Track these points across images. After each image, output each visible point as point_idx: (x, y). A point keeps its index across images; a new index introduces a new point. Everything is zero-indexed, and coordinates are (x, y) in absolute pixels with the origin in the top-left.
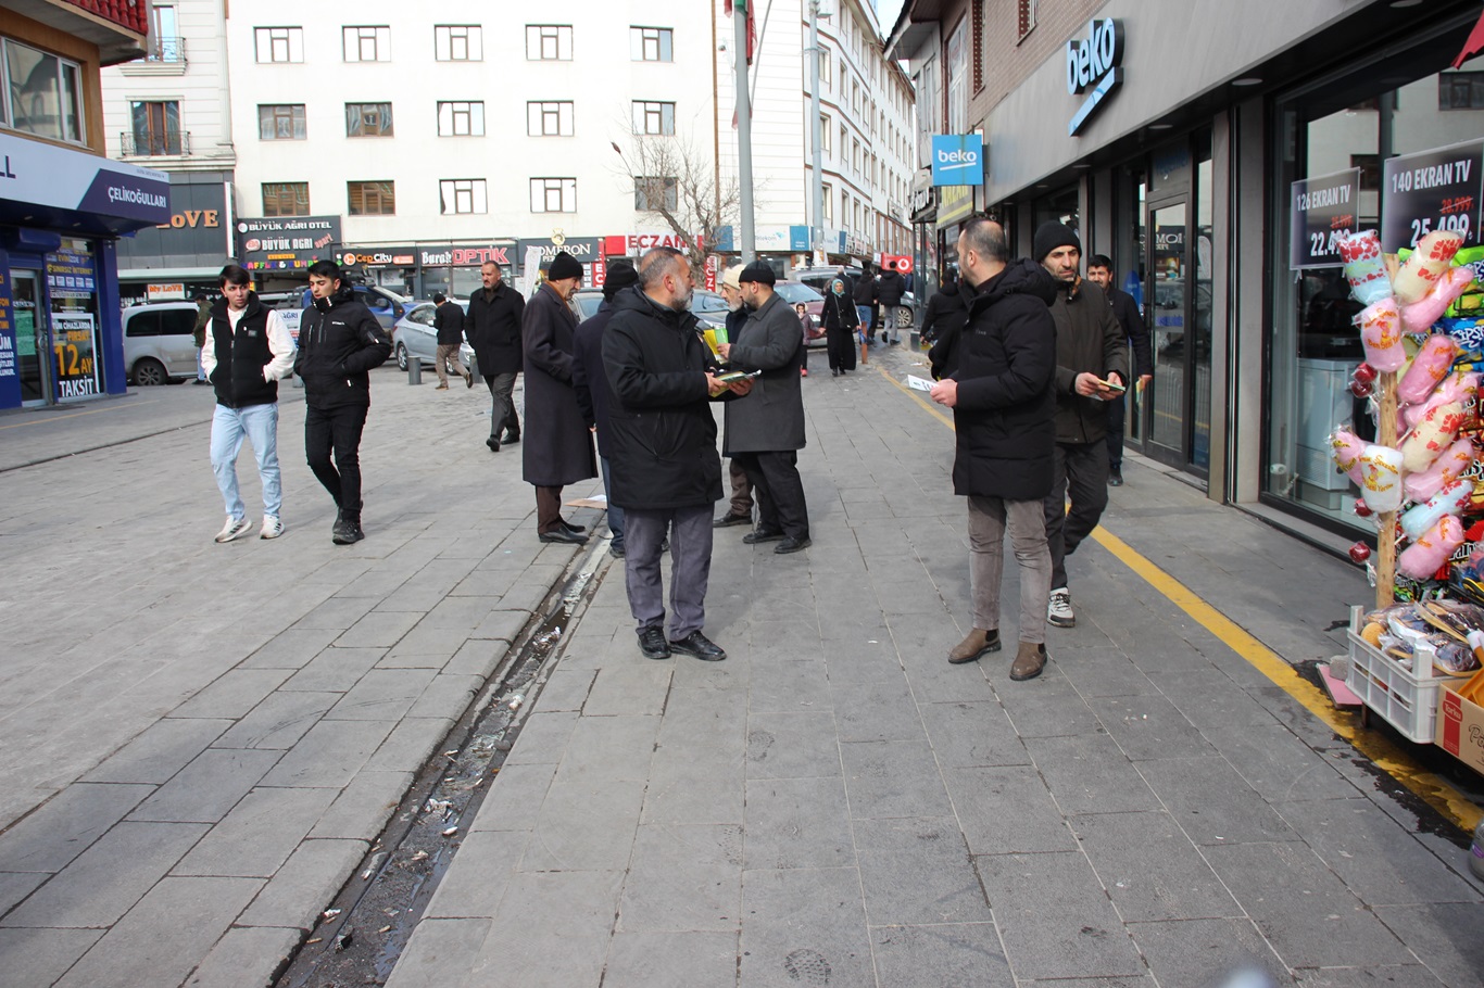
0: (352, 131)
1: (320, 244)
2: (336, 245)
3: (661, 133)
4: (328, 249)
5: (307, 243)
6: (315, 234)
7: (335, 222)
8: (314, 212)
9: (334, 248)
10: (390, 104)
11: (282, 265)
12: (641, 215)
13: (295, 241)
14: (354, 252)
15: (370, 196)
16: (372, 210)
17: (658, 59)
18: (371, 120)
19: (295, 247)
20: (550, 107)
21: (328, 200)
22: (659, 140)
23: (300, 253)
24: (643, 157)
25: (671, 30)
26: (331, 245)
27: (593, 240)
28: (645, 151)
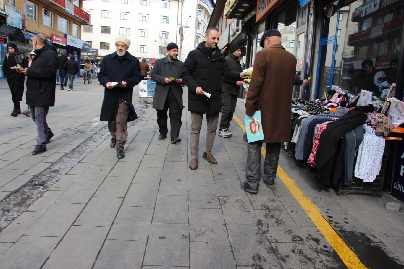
0: (102, 32)
1: (93, 54)
2: (97, 55)
3: (165, 38)
4: (95, 56)
5: (91, 54)
6: (93, 52)
7: (97, 50)
8: (93, 48)
9: (96, 56)
10: (110, 27)
11: (85, 58)
12: (160, 54)
13: (88, 53)
14: (100, 57)
15: (104, 45)
16: (105, 49)
17: (166, 23)
18: (106, 30)
19: (88, 55)
20: (143, 31)
21: (96, 45)
22: (165, 40)
23: (89, 56)
24: (161, 43)
25: (169, 17)
26: (96, 55)
27: (149, 59)
28: (162, 42)
